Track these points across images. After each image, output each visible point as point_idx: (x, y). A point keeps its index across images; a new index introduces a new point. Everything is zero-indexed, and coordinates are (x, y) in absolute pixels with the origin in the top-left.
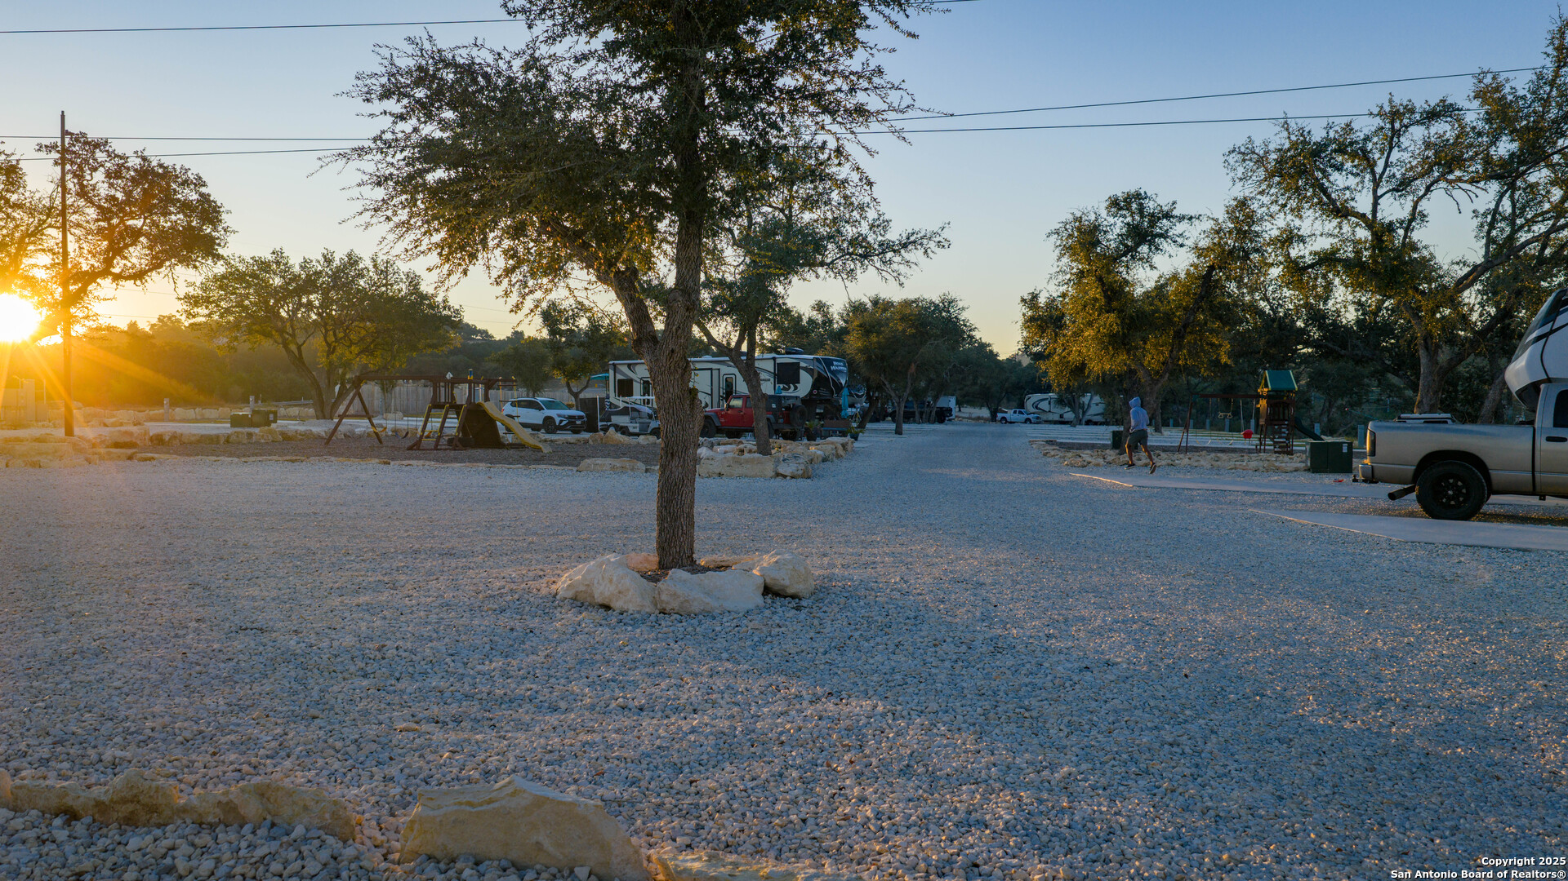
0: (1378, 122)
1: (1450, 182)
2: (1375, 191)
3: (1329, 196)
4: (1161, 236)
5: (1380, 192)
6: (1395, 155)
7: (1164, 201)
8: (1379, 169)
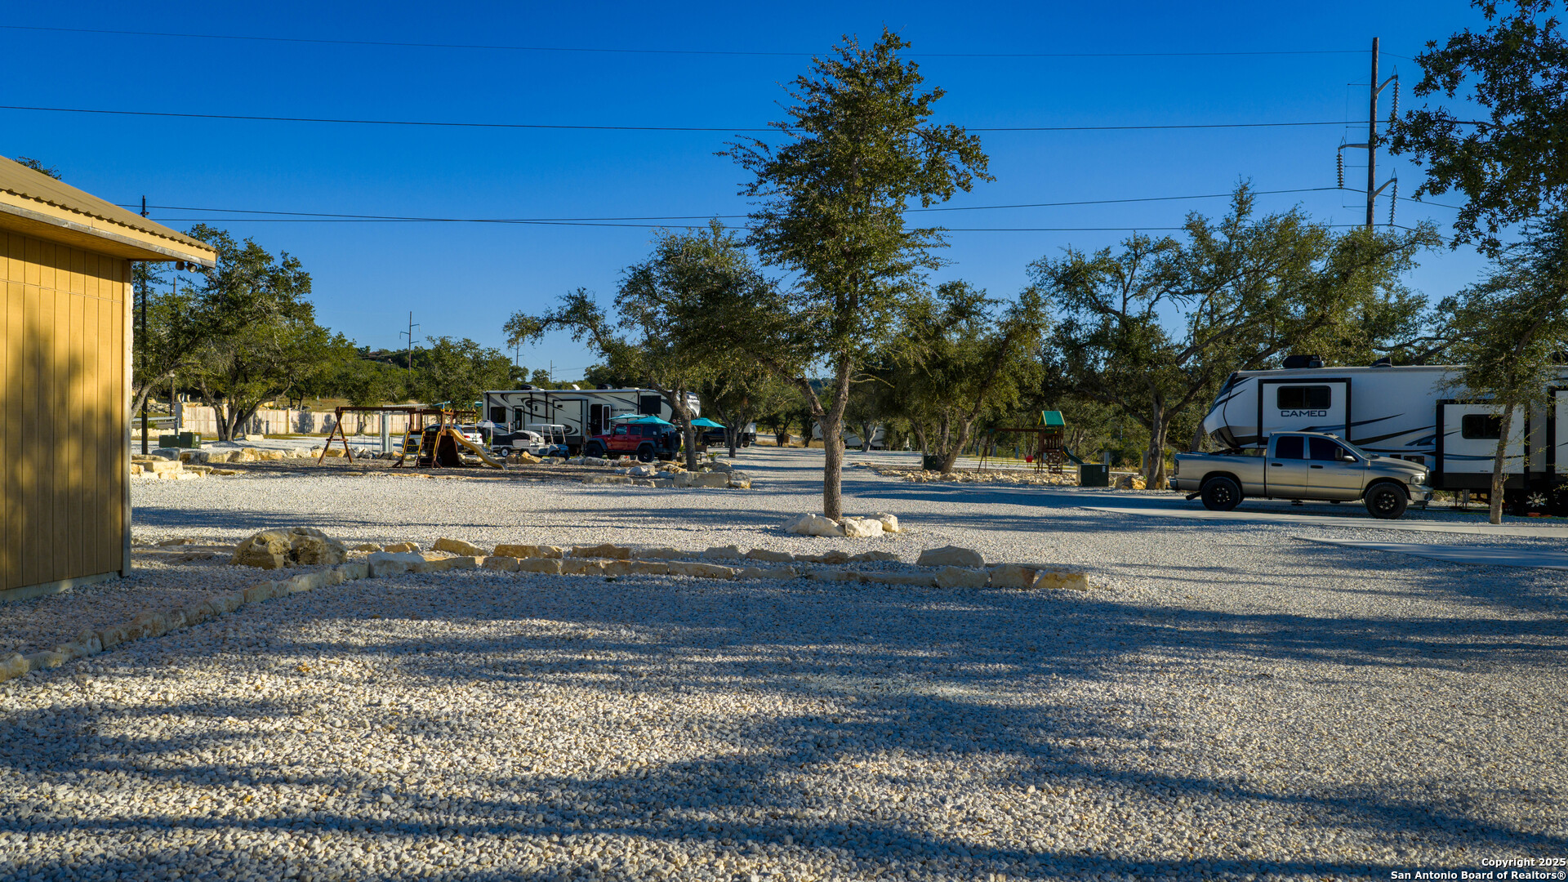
0: (1126, 249)
1: (1172, 293)
2: (1124, 295)
3: (1096, 299)
4: (974, 313)
5: (1128, 295)
6: (1137, 272)
7: (978, 289)
8: (1127, 280)
